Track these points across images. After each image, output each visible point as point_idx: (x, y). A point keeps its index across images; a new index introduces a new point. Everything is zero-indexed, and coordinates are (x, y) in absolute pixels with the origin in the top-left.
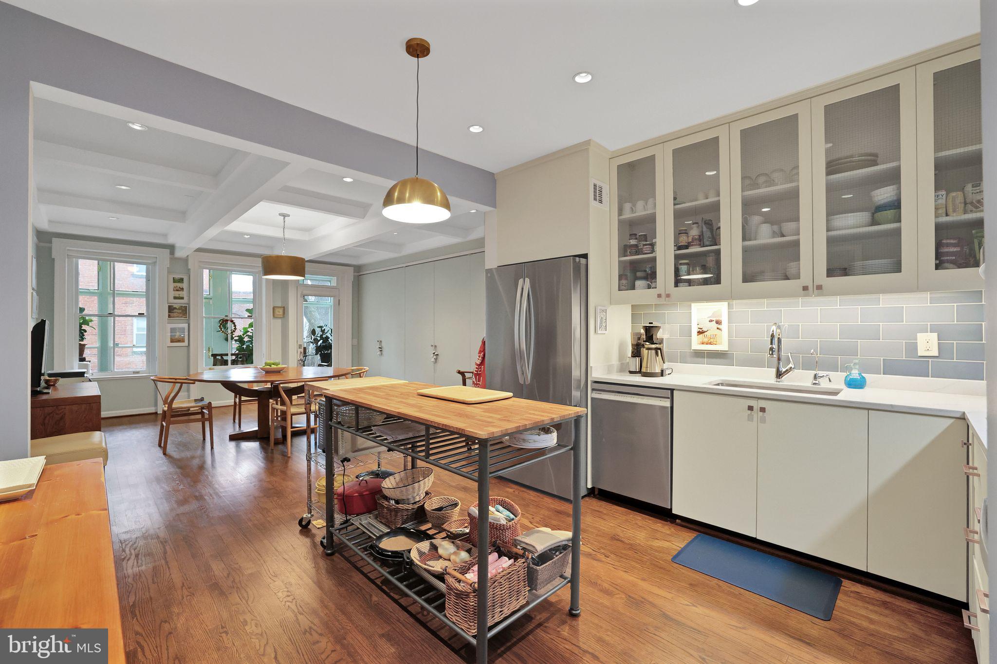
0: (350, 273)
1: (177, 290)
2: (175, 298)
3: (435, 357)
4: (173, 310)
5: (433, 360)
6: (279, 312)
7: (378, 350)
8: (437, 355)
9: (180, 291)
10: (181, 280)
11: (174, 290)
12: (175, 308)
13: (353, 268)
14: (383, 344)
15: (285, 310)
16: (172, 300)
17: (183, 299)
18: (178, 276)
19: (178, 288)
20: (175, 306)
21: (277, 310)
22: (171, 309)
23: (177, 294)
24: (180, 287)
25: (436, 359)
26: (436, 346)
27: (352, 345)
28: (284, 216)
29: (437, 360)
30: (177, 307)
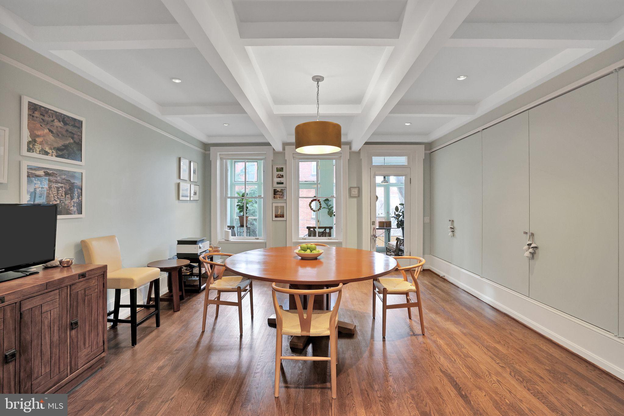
0: (421, 151)
1: (279, 177)
2: (278, 183)
3: (531, 250)
4: (277, 193)
5: (527, 254)
6: (355, 192)
7: (450, 230)
8: (536, 247)
9: (281, 178)
10: (281, 170)
11: (277, 178)
12: (278, 191)
13: (424, 146)
14: (456, 225)
15: (360, 189)
16: (276, 185)
17: (283, 184)
18: (279, 167)
19: (280, 176)
20: (278, 189)
21: (353, 190)
22: (275, 192)
23: (279, 180)
24: (281, 175)
25: (533, 254)
26: (532, 234)
27: (424, 223)
28: (318, 79)
29: (535, 256)
30: (279, 190)
